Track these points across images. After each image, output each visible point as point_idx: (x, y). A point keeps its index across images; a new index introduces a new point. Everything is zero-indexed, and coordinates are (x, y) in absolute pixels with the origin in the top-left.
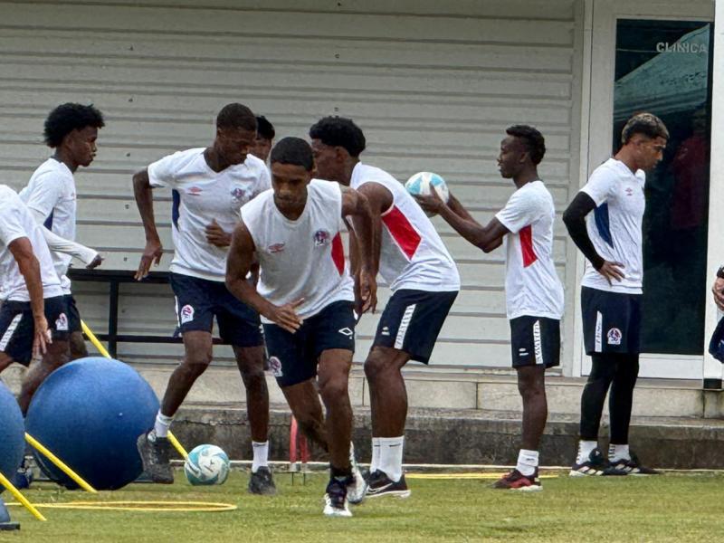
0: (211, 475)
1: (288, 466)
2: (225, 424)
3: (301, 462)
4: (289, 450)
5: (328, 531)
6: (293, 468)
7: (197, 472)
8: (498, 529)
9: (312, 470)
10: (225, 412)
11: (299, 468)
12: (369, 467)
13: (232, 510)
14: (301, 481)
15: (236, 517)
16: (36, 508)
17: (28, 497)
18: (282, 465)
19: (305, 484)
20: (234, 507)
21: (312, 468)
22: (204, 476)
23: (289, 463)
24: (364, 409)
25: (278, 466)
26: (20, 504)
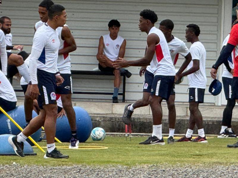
0: (99, 137)
1: (125, 135)
2: (104, 121)
3: (129, 133)
4: (125, 129)
5: (138, 156)
6: (126, 135)
7: (95, 136)
8: (193, 155)
9: (132, 136)
10: (104, 117)
11: (128, 135)
12: (151, 135)
13: (107, 149)
14: (129, 139)
15: (108, 151)
16: (42, 148)
17: (39, 144)
18: (123, 134)
19: (130, 140)
20: (107, 148)
21: (133, 135)
22: (97, 138)
23: (125, 133)
24: (150, 116)
25: (122, 135)
26: (37, 147)
